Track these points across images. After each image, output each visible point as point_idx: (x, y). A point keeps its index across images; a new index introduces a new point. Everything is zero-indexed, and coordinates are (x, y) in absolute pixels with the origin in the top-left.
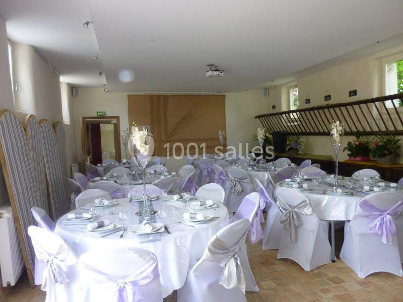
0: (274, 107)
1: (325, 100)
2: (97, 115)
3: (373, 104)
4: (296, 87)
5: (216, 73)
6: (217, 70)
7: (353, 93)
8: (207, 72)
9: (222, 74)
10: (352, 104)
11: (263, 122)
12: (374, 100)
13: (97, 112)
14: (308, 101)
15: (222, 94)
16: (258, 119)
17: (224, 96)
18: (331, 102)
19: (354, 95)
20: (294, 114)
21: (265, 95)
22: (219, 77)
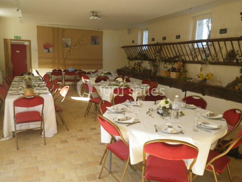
0: (133, 42)
1: (163, 40)
2: (15, 38)
3: (187, 45)
4: (147, 30)
5: (96, 18)
6: (97, 16)
7: (178, 37)
8: (91, 16)
9: (100, 19)
10: (176, 44)
11: (126, 51)
12: (188, 42)
13: (15, 37)
14: (153, 40)
15: (101, 31)
16: (123, 49)
17: (102, 32)
18: (166, 41)
19: (178, 38)
20: (144, 47)
21: (128, 33)
22: (98, 20)
